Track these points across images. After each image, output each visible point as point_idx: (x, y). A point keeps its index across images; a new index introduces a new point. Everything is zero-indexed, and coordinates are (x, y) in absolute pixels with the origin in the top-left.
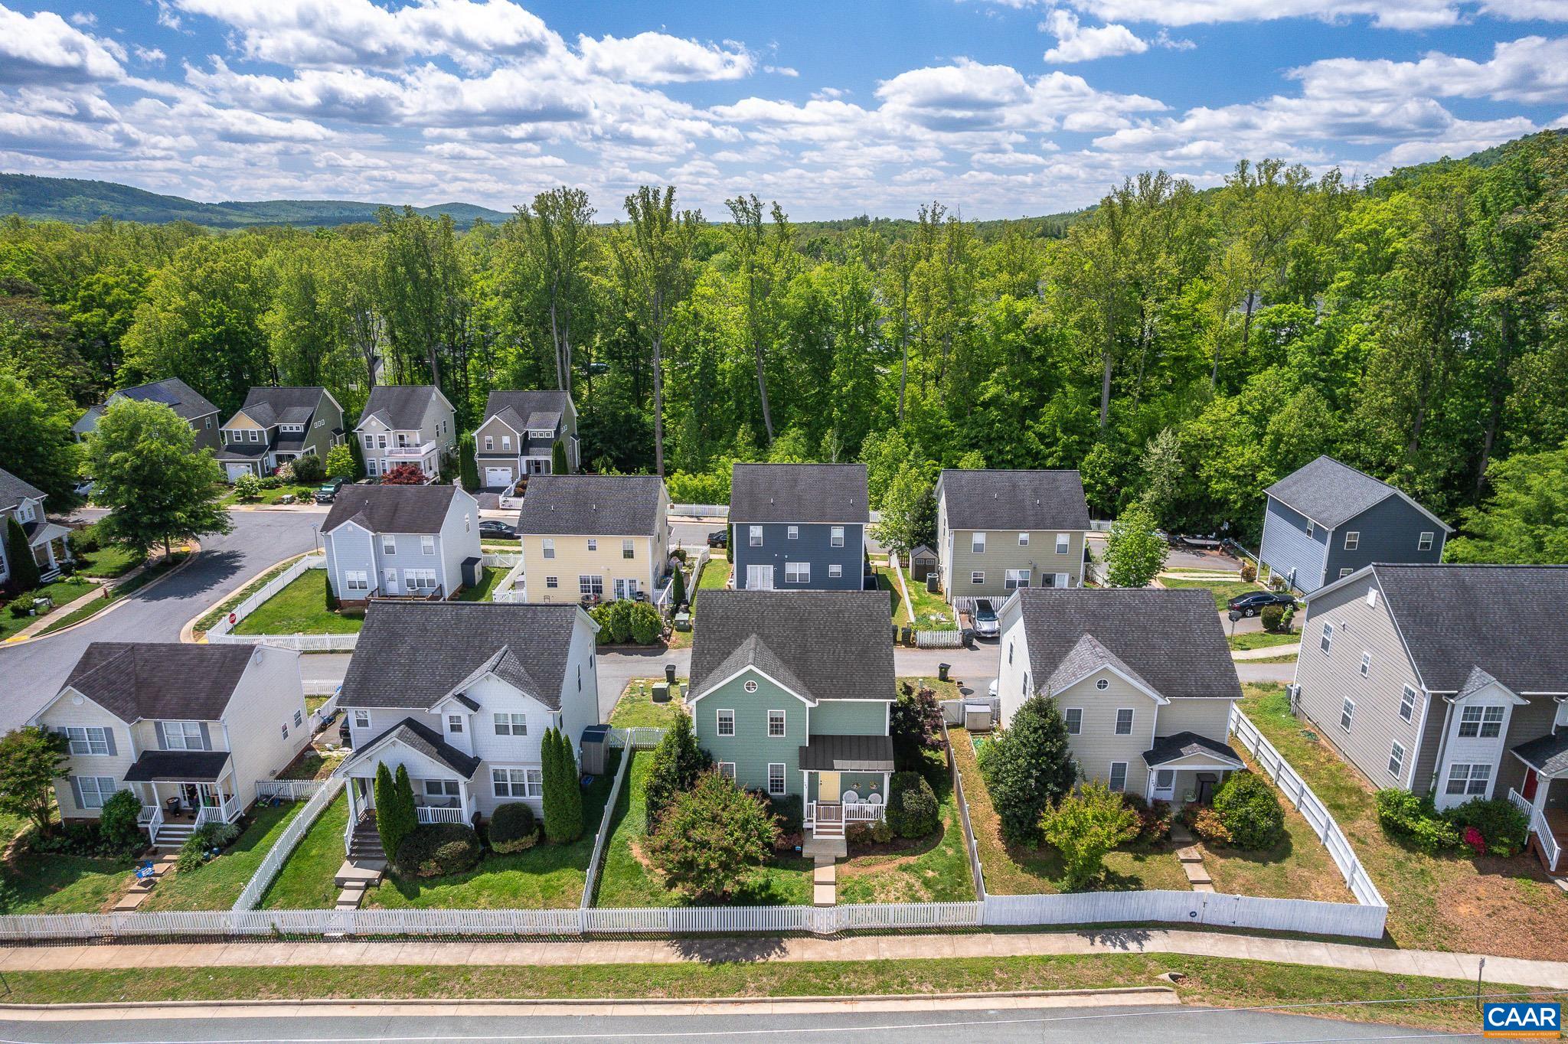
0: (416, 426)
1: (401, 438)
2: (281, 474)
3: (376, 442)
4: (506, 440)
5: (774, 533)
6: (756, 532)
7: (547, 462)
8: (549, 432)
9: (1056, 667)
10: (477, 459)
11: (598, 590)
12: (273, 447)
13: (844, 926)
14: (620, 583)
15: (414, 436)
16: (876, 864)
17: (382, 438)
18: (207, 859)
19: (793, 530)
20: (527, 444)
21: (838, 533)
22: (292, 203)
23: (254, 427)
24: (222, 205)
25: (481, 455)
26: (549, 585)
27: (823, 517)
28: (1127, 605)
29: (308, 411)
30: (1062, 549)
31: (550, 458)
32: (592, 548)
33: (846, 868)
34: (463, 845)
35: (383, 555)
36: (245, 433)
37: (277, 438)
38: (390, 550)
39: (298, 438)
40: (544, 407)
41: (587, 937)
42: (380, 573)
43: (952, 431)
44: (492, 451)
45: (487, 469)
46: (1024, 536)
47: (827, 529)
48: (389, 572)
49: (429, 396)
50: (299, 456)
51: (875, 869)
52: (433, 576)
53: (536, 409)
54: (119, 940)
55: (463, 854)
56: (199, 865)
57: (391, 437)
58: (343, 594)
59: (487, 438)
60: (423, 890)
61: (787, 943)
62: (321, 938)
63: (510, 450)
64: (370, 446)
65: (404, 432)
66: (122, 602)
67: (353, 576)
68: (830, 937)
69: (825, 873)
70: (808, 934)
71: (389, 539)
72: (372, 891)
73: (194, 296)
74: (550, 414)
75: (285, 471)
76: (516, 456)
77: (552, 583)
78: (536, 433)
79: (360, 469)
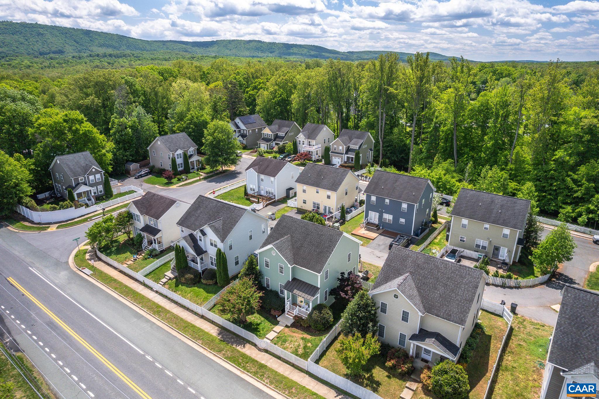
0: (314, 139)
1: (309, 142)
2: (275, 149)
3: (301, 143)
4: (341, 148)
5: (380, 200)
6: (374, 198)
7: (352, 158)
8: (356, 147)
9: (386, 283)
10: (330, 153)
11: (318, 208)
12: (274, 140)
13: (266, 348)
14: (325, 207)
15: (313, 142)
16: (297, 333)
17: (303, 142)
18: (149, 258)
19: (387, 201)
20: (348, 150)
21: (404, 206)
22: (370, 52)
23: (270, 133)
24: (348, 52)
25: (332, 152)
26: (304, 203)
27: (399, 197)
28: (437, 267)
29: (287, 129)
30: (505, 236)
31: (354, 157)
32: (317, 192)
33: (287, 330)
34: (192, 276)
35: (260, 181)
36: (268, 134)
37: (277, 137)
38: (262, 180)
39: (282, 138)
40: (359, 137)
41: (202, 317)
42: (259, 187)
43: (530, 171)
44: (336, 151)
45: (333, 157)
46: (487, 226)
47: (400, 204)
48: (262, 187)
49: (322, 128)
50: (281, 143)
51: (294, 334)
52: (273, 192)
53: (356, 138)
54: (121, 272)
55: (191, 279)
56: (146, 259)
57: (306, 142)
58: (250, 192)
59: (335, 146)
60: (180, 286)
61: (248, 346)
62: (151, 289)
63: (341, 152)
64: (300, 144)
65: (310, 140)
66: (203, 182)
67: (251, 186)
68: (260, 350)
69: (278, 328)
70: (255, 345)
71: (262, 176)
72: (170, 281)
73: (276, 87)
74: (360, 140)
75: (276, 149)
76: (342, 154)
77: (305, 202)
78: (352, 147)
79: (295, 150)
